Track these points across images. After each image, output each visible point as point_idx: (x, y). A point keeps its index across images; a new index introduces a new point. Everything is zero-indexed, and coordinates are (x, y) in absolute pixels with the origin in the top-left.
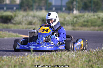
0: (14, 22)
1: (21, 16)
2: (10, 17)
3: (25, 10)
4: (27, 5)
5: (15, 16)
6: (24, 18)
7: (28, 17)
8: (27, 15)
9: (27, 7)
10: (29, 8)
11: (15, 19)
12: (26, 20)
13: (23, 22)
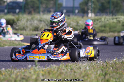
0: (17, 28)
1: (25, 20)
2: (11, 22)
3: (30, 13)
4: (33, 7)
5: (18, 20)
6: (29, 23)
7: (34, 22)
8: (32, 19)
9: (32, 10)
10: (34, 10)
11: (18, 24)
12: (31, 25)
13: (27, 27)
